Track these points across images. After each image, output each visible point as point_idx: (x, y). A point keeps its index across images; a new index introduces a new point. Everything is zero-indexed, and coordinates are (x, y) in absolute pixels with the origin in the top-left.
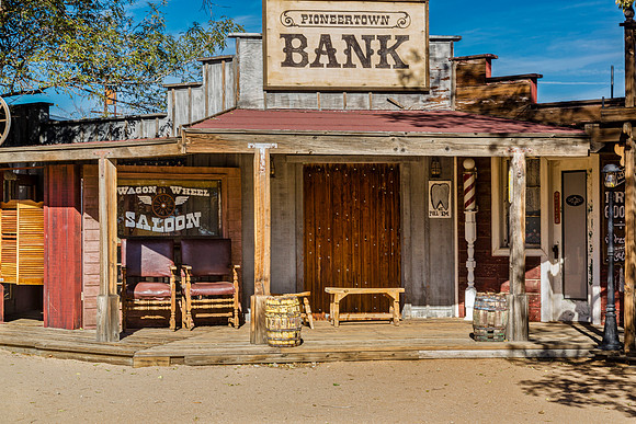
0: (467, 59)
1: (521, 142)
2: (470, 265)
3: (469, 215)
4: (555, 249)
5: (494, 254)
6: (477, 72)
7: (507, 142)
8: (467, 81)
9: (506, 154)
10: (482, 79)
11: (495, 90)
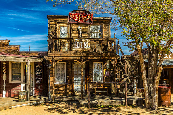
0: (3, 41)
1: (29, 59)
2: (4, 85)
3: (4, 74)
4: (24, 81)
5: (10, 83)
6: (6, 44)
7: (27, 59)
8: (3, 46)
9: (26, 62)
10: (7, 46)
11: (10, 48)
